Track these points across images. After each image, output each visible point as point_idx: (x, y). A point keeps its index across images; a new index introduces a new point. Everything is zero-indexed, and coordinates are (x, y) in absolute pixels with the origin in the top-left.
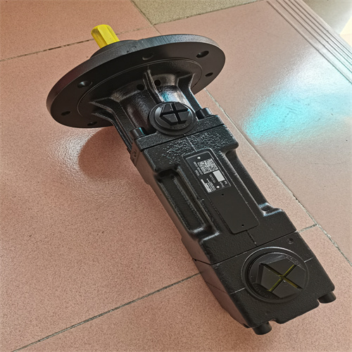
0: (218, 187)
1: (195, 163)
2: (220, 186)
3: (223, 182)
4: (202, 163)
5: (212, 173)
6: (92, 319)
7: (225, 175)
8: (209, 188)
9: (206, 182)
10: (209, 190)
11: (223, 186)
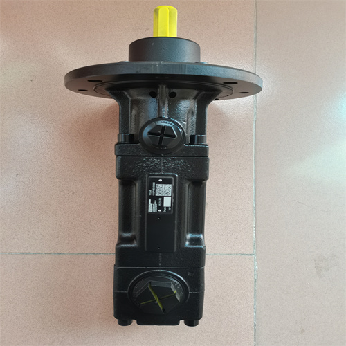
0: (160, 210)
1: (154, 184)
2: (163, 210)
3: (167, 208)
4: (160, 185)
5: (162, 197)
6: (27, 253)
7: (173, 203)
8: (152, 208)
9: (152, 202)
10: (150, 210)
11: (165, 211)
